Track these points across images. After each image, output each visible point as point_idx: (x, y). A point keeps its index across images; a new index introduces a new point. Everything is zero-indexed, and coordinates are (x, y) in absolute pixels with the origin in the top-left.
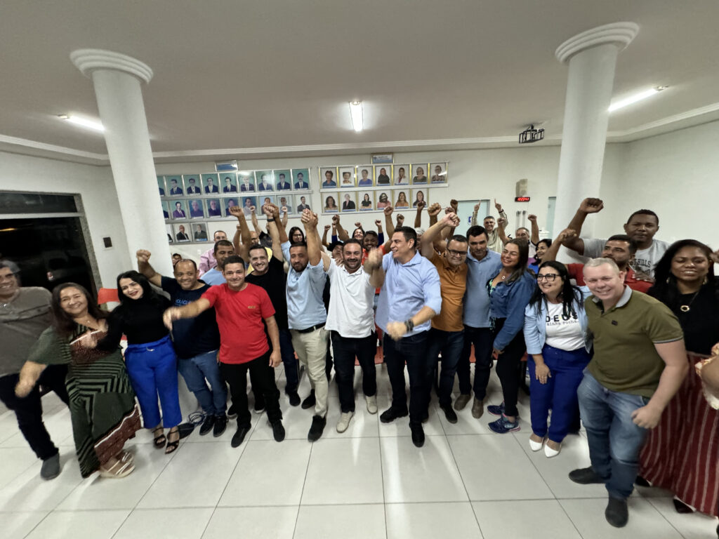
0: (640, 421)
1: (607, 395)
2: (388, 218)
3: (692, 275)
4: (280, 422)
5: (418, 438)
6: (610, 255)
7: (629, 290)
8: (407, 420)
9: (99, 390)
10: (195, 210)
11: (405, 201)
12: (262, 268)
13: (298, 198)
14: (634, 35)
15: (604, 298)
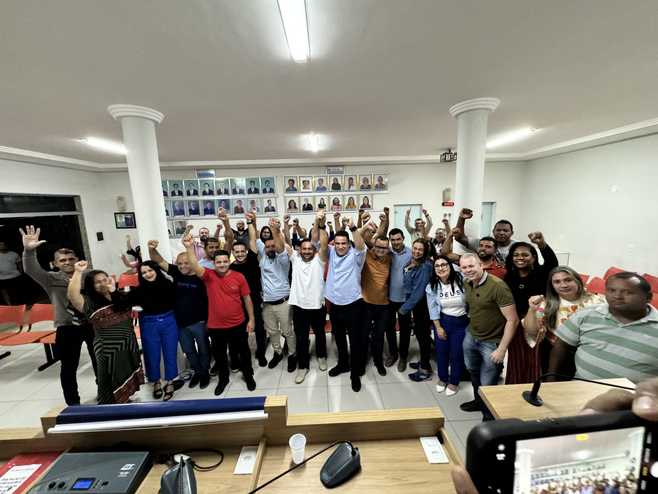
0: (494, 359)
1: (478, 344)
2: (337, 220)
3: (522, 264)
4: (252, 377)
5: (356, 386)
6: (484, 250)
7: (486, 273)
8: (349, 374)
9: (117, 349)
10: (178, 209)
11: (354, 204)
12: (242, 259)
13: (265, 201)
14: (497, 105)
15: (471, 279)
